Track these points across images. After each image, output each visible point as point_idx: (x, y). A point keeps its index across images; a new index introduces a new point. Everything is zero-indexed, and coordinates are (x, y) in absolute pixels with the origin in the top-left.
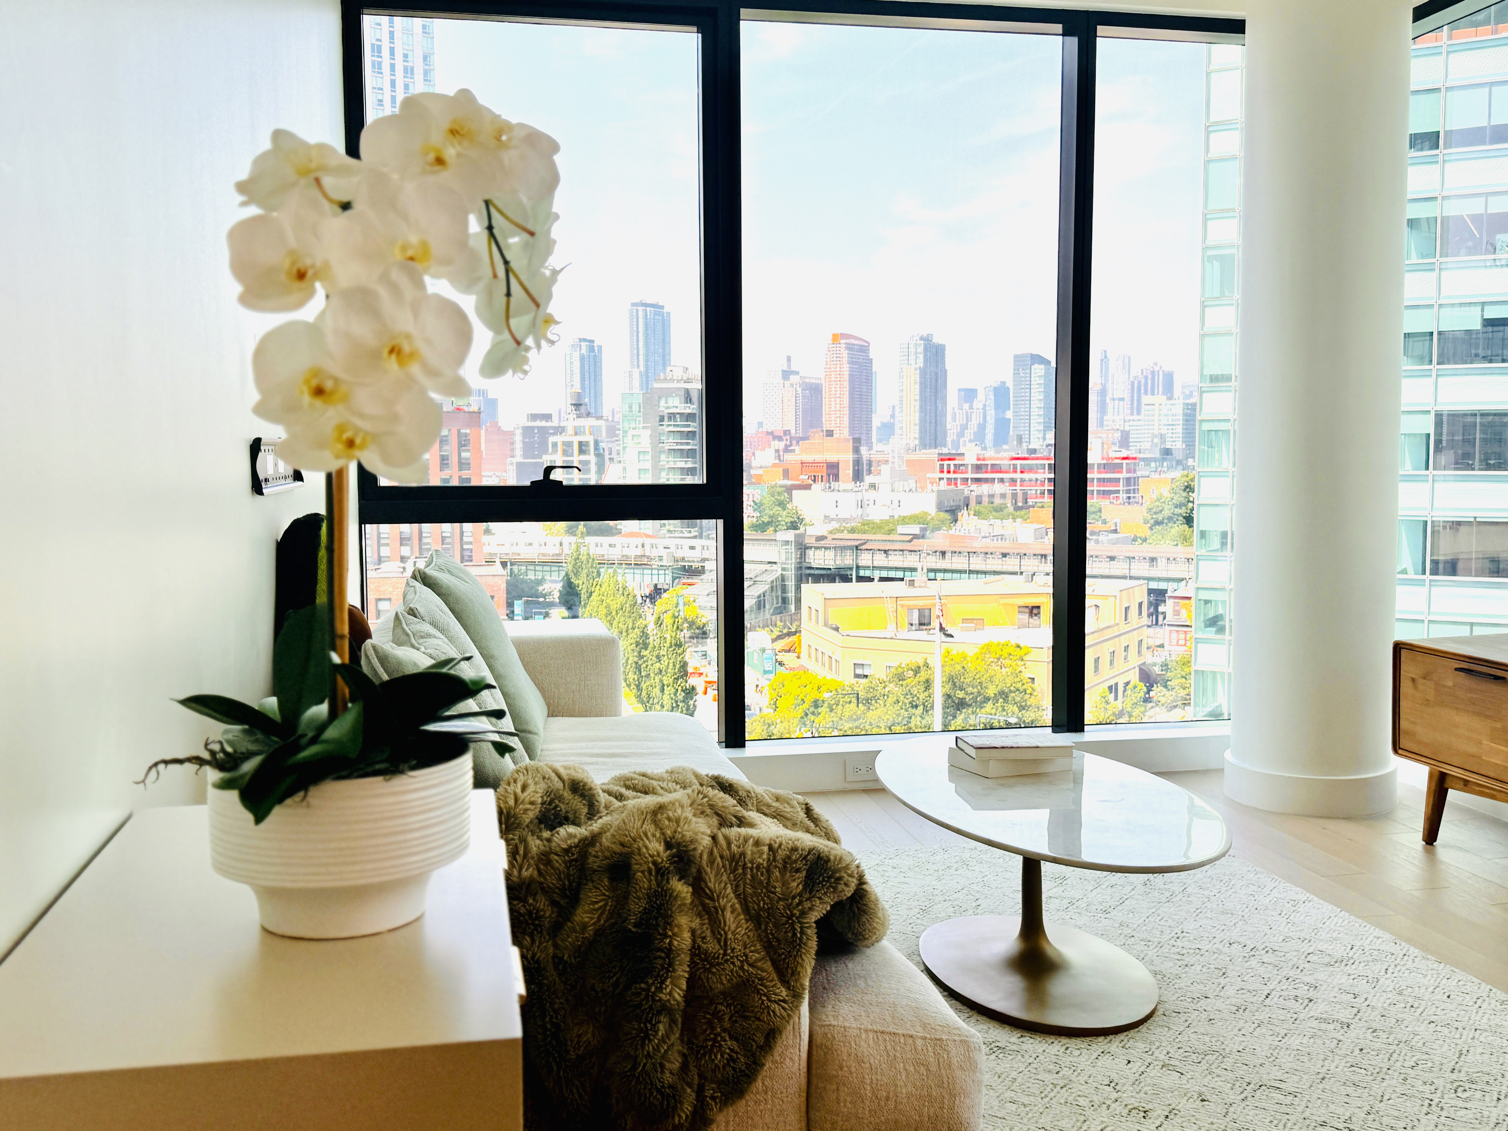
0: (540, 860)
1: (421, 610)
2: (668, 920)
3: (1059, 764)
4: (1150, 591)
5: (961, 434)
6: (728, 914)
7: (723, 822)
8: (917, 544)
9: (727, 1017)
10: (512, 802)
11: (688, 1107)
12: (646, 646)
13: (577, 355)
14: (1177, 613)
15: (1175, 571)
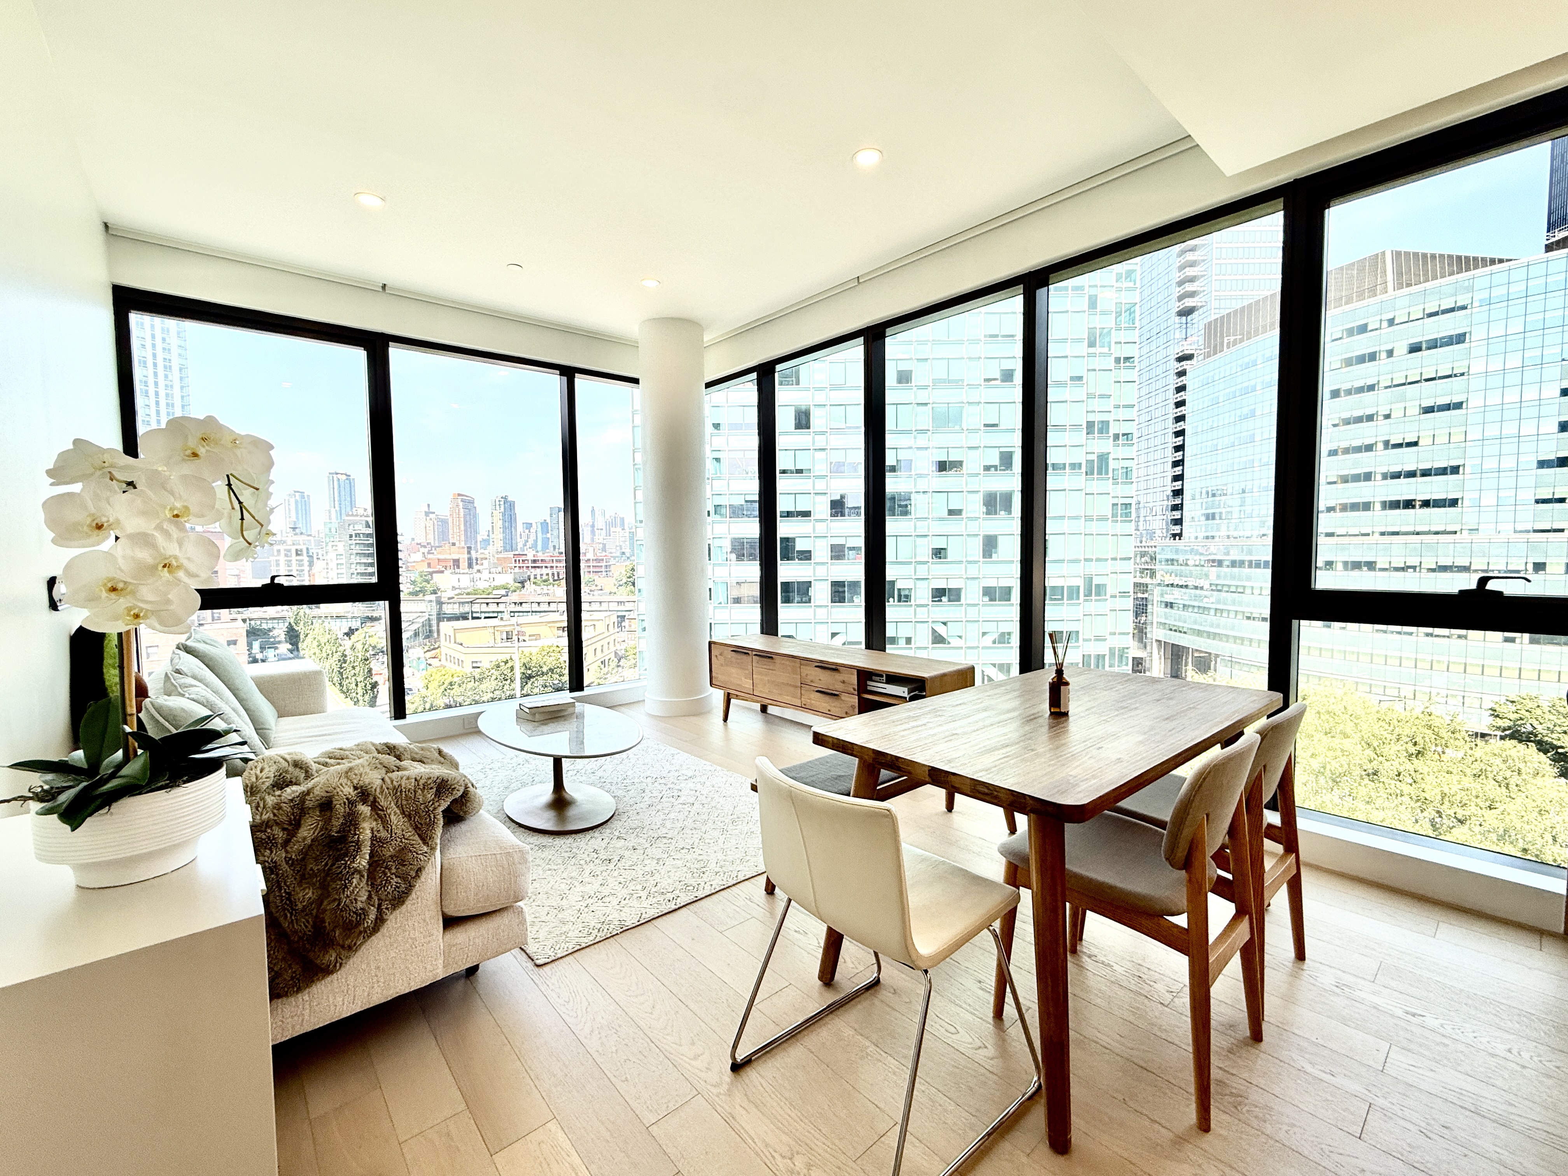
0: (274, 808)
1: (185, 669)
2: (356, 826)
3: (570, 710)
4: (618, 617)
5: (525, 545)
6: (392, 817)
7: (389, 770)
8: (503, 599)
9: (393, 868)
10: (254, 779)
11: (372, 916)
12: (345, 662)
13: (292, 501)
14: (630, 626)
15: (629, 606)
